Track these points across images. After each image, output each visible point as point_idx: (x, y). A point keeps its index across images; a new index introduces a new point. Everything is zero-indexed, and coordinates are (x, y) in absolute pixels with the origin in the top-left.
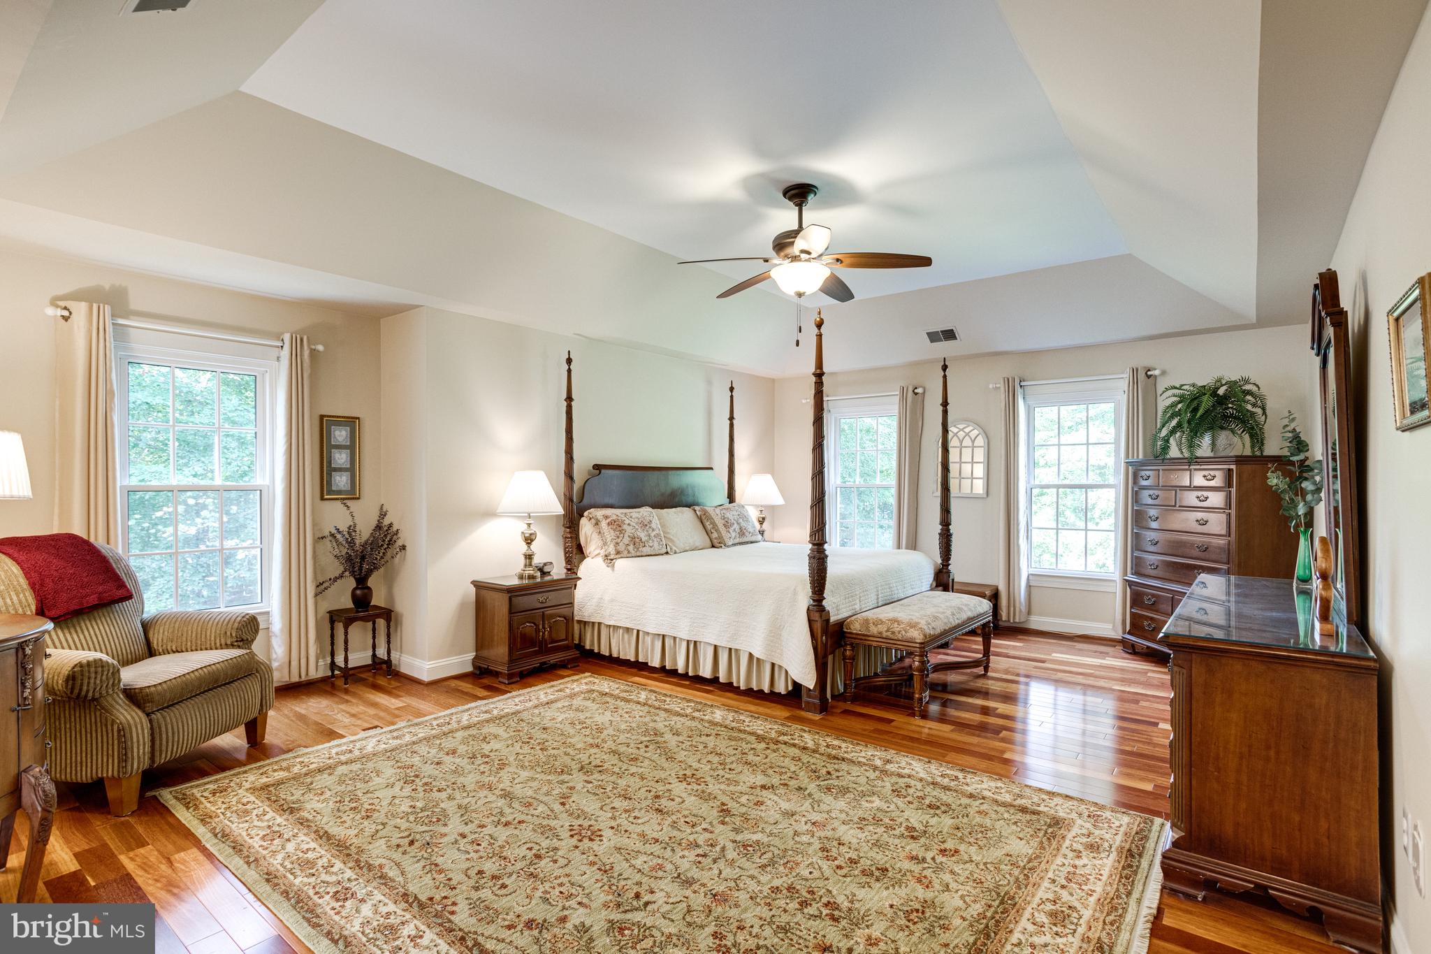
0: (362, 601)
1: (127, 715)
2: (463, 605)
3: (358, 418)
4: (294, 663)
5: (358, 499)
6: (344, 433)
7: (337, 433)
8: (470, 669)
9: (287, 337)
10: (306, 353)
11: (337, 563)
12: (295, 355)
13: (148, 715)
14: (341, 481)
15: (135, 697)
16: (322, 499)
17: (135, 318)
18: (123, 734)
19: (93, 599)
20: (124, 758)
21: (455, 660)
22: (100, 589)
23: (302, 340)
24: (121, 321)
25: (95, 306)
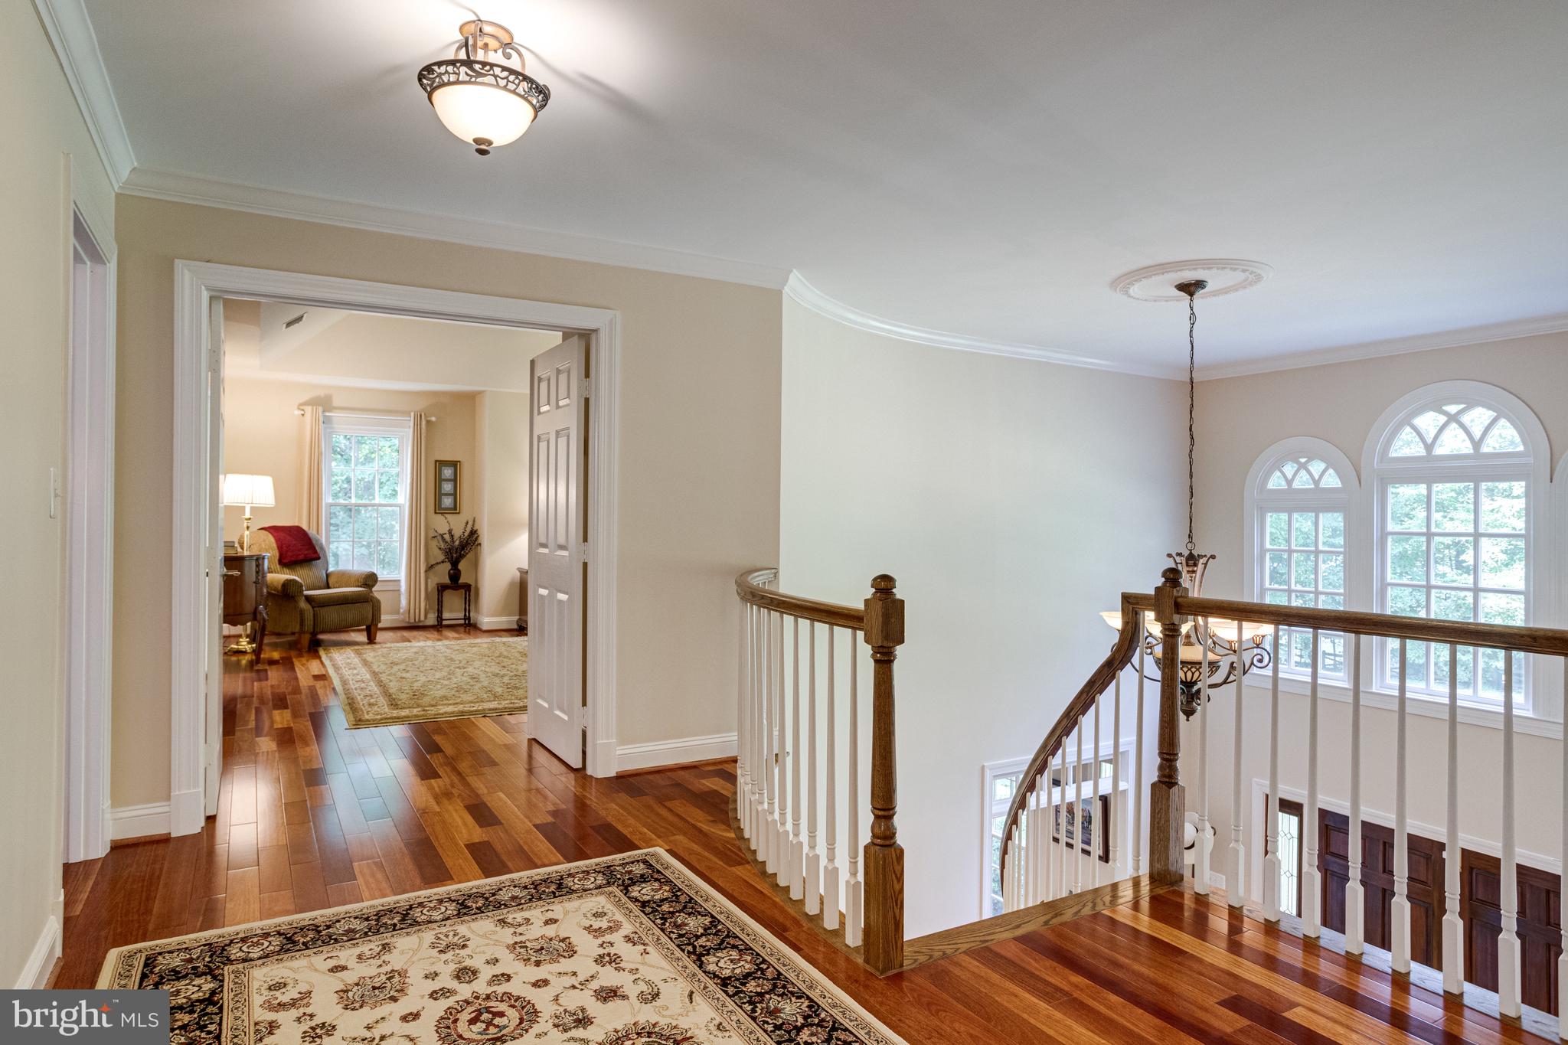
0: (455, 576)
1: (303, 604)
2: (512, 584)
3: (459, 462)
4: (412, 611)
5: (459, 513)
6: (450, 471)
7: (446, 471)
8: (515, 626)
9: (412, 414)
10: (424, 423)
11: (440, 552)
12: (417, 426)
13: (313, 608)
14: (447, 502)
15: (308, 599)
16: (436, 513)
17: (338, 411)
18: (302, 612)
19: (301, 557)
20: (302, 624)
21: (504, 619)
22: (306, 552)
23: (421, 416)
24: (327, 414)
25: (315, 408)
